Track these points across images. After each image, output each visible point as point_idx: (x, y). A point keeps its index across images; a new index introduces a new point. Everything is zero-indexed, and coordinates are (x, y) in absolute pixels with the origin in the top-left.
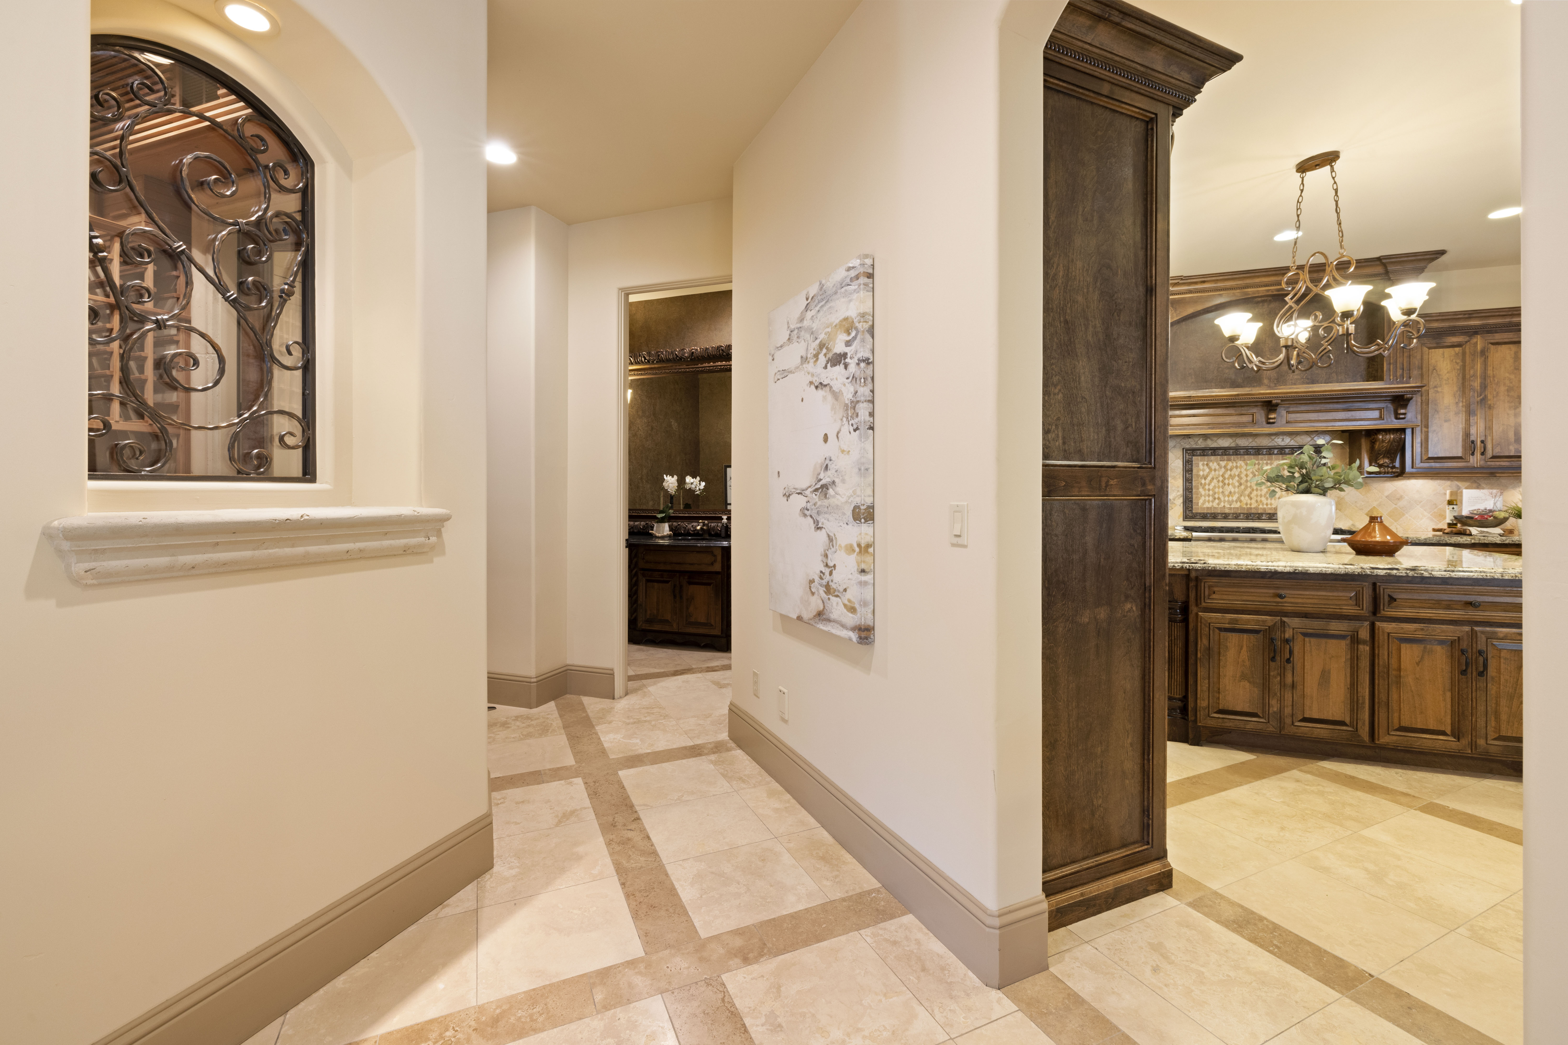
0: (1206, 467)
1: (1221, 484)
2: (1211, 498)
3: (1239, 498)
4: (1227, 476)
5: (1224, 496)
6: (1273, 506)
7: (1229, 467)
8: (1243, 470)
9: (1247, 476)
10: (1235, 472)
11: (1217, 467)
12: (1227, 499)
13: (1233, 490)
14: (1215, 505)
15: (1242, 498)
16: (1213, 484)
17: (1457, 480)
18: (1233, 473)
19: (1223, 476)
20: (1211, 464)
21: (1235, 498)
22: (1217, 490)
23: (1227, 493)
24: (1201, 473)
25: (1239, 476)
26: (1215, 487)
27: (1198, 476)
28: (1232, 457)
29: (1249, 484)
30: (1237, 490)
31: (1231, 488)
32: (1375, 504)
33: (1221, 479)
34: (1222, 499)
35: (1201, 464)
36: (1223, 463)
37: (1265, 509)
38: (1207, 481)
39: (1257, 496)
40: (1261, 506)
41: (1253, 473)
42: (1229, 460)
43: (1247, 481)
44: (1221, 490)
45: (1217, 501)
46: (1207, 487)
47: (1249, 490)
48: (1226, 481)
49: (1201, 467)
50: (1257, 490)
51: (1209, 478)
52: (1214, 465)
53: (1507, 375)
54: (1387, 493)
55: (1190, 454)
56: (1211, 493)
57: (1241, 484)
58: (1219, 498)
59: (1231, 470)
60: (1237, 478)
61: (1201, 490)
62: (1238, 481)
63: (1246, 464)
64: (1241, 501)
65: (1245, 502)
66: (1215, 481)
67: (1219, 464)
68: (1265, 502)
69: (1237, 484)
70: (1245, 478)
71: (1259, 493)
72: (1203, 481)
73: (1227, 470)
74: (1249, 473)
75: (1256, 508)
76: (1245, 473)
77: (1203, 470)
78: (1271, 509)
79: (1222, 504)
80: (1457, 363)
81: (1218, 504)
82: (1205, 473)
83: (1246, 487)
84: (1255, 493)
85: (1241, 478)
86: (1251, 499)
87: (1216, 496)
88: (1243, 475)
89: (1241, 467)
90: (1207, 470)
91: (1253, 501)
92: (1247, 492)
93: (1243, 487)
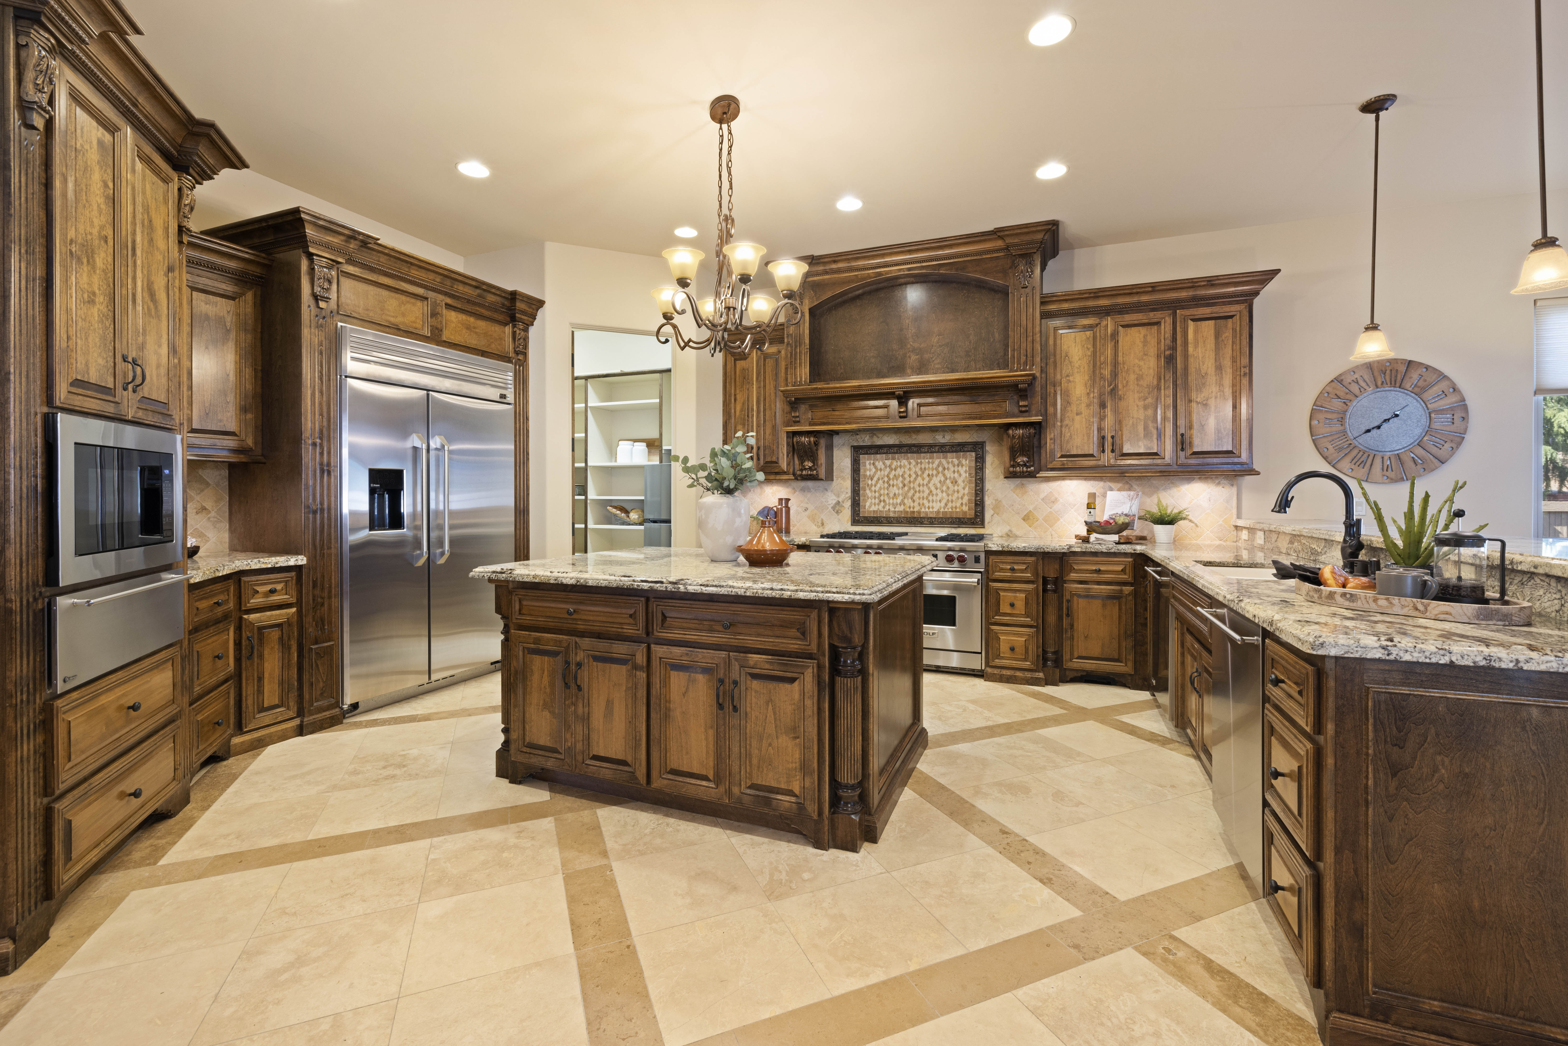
0: (872, 467)
1: (886, 485)
2: (877, 501)
3: (902, 501)
4: (891, 476)
5: (889, 498)
6: (935, 510)
7: (893, 467)
8: (906, 470)
9: (910, 476)
10: (900, 472)
11: (883, 467)
12: (891, 501)
13: (897, 492)
14: (881, 508)
15: (906, 501)
16: (878, 485)
17: (1110, 481)
18: (897, 473)
19: (888, 476)
20: (877, 463)
21: (899, 501)
22: (882, 492)
23: (891, 495)
24: (868, 473)
25: (902, 476)
26: (880, 488)
27: (865, 476)
28: (897, 456)
29: (912, 485)
30: (901, 491)
31: (895, 490)
32: (1031, 508)
33: (886, 479)
34: (887, 501)
35: (868, 462)
36: (888, 462)
37: (926, 513)
38: (874, 482)
39: (919, 498)
40: (923, 510)
41: (916, 473)
42: (893, 459)
43: (910, 482)
44: (886, 492)
45: (882, 504)
46: (873, 488)
47: (912, 492)
48: (891, 482)
49: (868, 466)
50: (919, 491)
51: (875, 479)
52: (880, 464)
53: (1137, 361)
54: (1042, 496)
55: (858, 451)
56: (877, 494)
57: (904, 485)
58: (884, 501)
59: (895, 470)
60: (901, 479)
61: (868, 491)
62: (902, 482)
63: (910, 463)
64: (904, 504)
65: (908, 505)
66: (881, 482)
67: (884, 463)
68: (927, 505)
69: (901, 485)
70: (908, 479)
71: (921, 495)
72: (870, 482)
73: (892, 470)
74: (912, 473)
75: (919, 512)
76: (908, 473)
77: (870, 470)
78: (932, 512)
79: (887, 508)
80: (1088, 349)
81: (884, 507)
82: (872, 473)
83: (910, 489)
84: (917, 495)
85: (905, 479)
86: (914, 501)
87: (882, 498)
88: (906, 476)
89: (905, 466)
90: (874, 470)
91: (916, 504)
92: (910, 494)
93: (906, 488)
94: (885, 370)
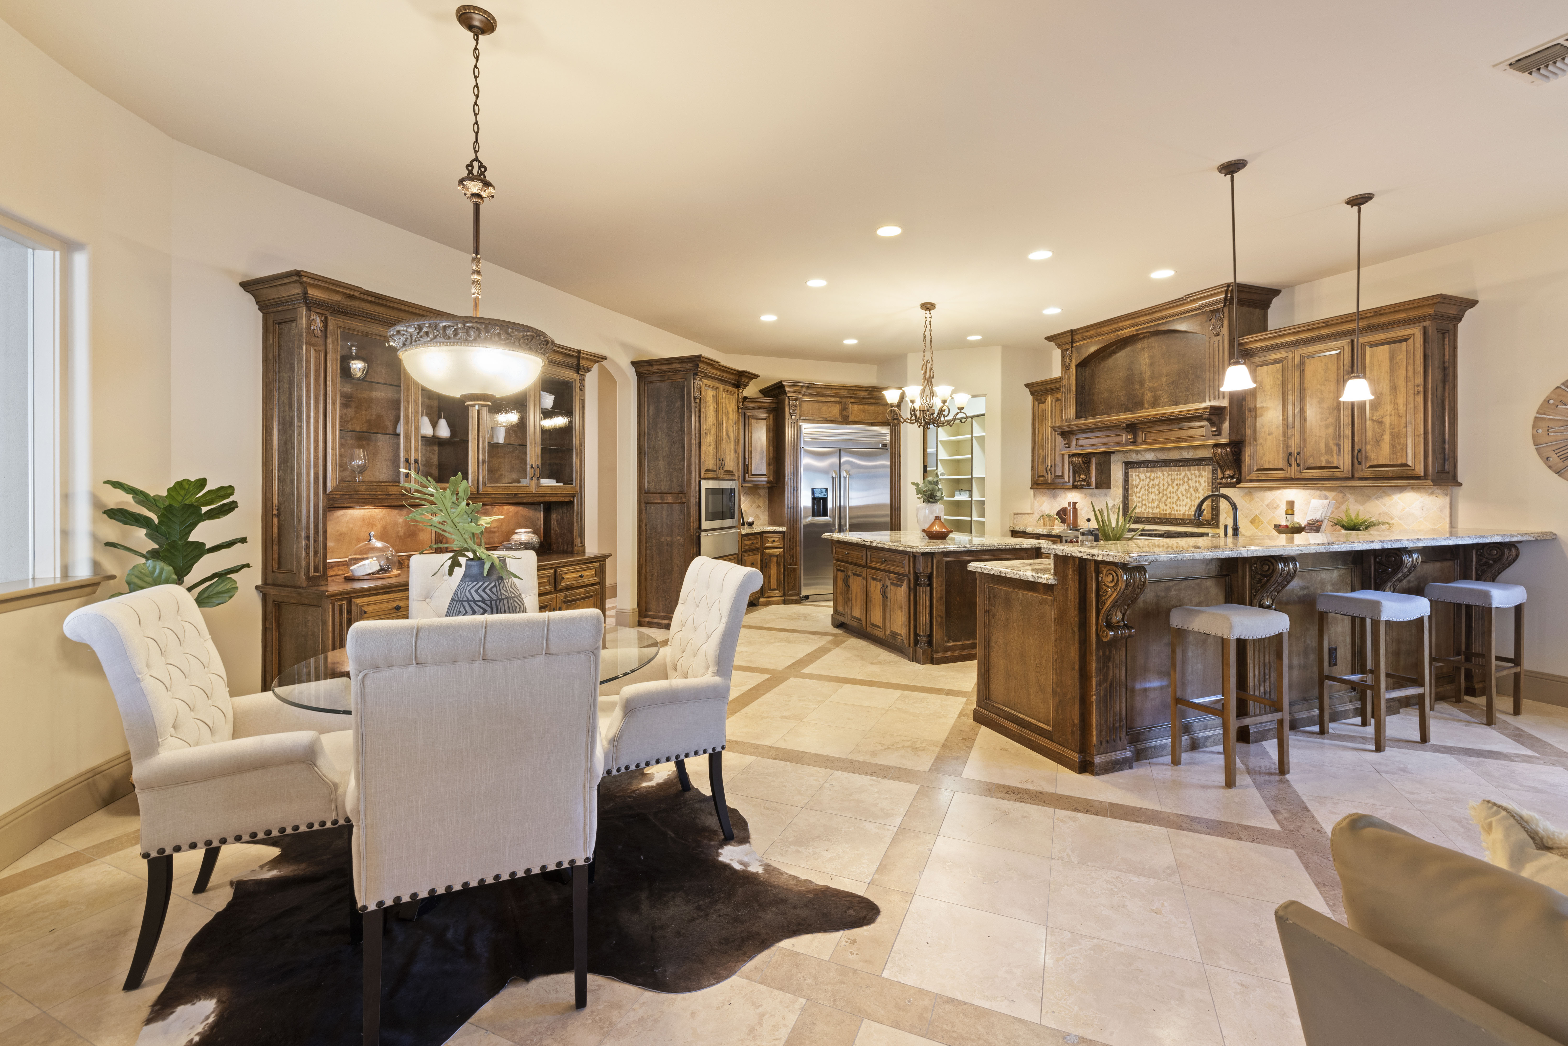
0: (1137, 478)
1: (1147, 492)
2: (1140, 505)
3: (1158, 505)
4: (1150, 485)
5: (1149, 502)
6: (1182, 512)
7: (1152, 478)
8: (1161, 480)
9: (1163, 485)
10: (1156, 482)
11: (1144, 478)
12: (1150, 505)
13: (1154, 498)
14: (1143, 511)
15: (1160, 505)
16: (1141, 492)
17: (1325, 490)
18: (1154, 483)
19: (1148, 485)
20: (1140, 475)
21: (1155, 505)
22: (1144, 497)
23: (1150, 500)
24: (1134, 483)
25: (1158, 485)
26: (1143, 495)
27: (1132, 485)
28: (1154, 469)
29: (1165, 493)
30: (1157, 497)
31: (1152, 496)
32: (1257, 513)
33: (1147, 488)
34: (1147, 505)
35: (1134, 474)
36: (1148, 474)
37: (1175, 515)
38: (1138, 490)
39: (1170, 503)
40: (1173, 512)
41: (1168, 482)
42: (1152, 471)
43: (1163, 490)
44: (1147, 497)
45: (1144, 507)
46: (1138, 495)
47: (1165, 498)
48: (1150, 490)
49: (1134, 477)
50: (1170, 497)
51: (1139, 487)
52: (1142, 476)
54: (1266, 502)
55: (1128, 465)
56: (1140, 499)
57: (1159, 493)
58: (1145, 505)
59: (1153, 480)
60: (1157, 487)
61: (1134, 497)
62: (1158, 490)
63: (1163, 475)
64: (1159, 508)
65: (1162, 508)
66: (1143, 489)
67: (1145, 475)
68: (1176, 508)
69: (1157, 492)
70: (1162, 488)
71: (1172, 500)
72: (1135, 490)
73: (1151, 480)
74: (1165, 483)
75: (1170, 514)
76: (1162, 482)
77: (1136, 480)
78: (1179, 514)
79: (1147, 510)
80: (1279, 380)
81: (1145, 510)
82: (1137, 483)
83: (1163, 495)
84: (1169, 500)
85: (1160, 487)
86: (1166, 505)
87: (1144, 502)
88: (1161, 485)
89: (1160, 477)
90: (1138, 480)
91: (1168, 508)
92: (1164, 500)
93: (1161, 495)
94: (1130, 406)
